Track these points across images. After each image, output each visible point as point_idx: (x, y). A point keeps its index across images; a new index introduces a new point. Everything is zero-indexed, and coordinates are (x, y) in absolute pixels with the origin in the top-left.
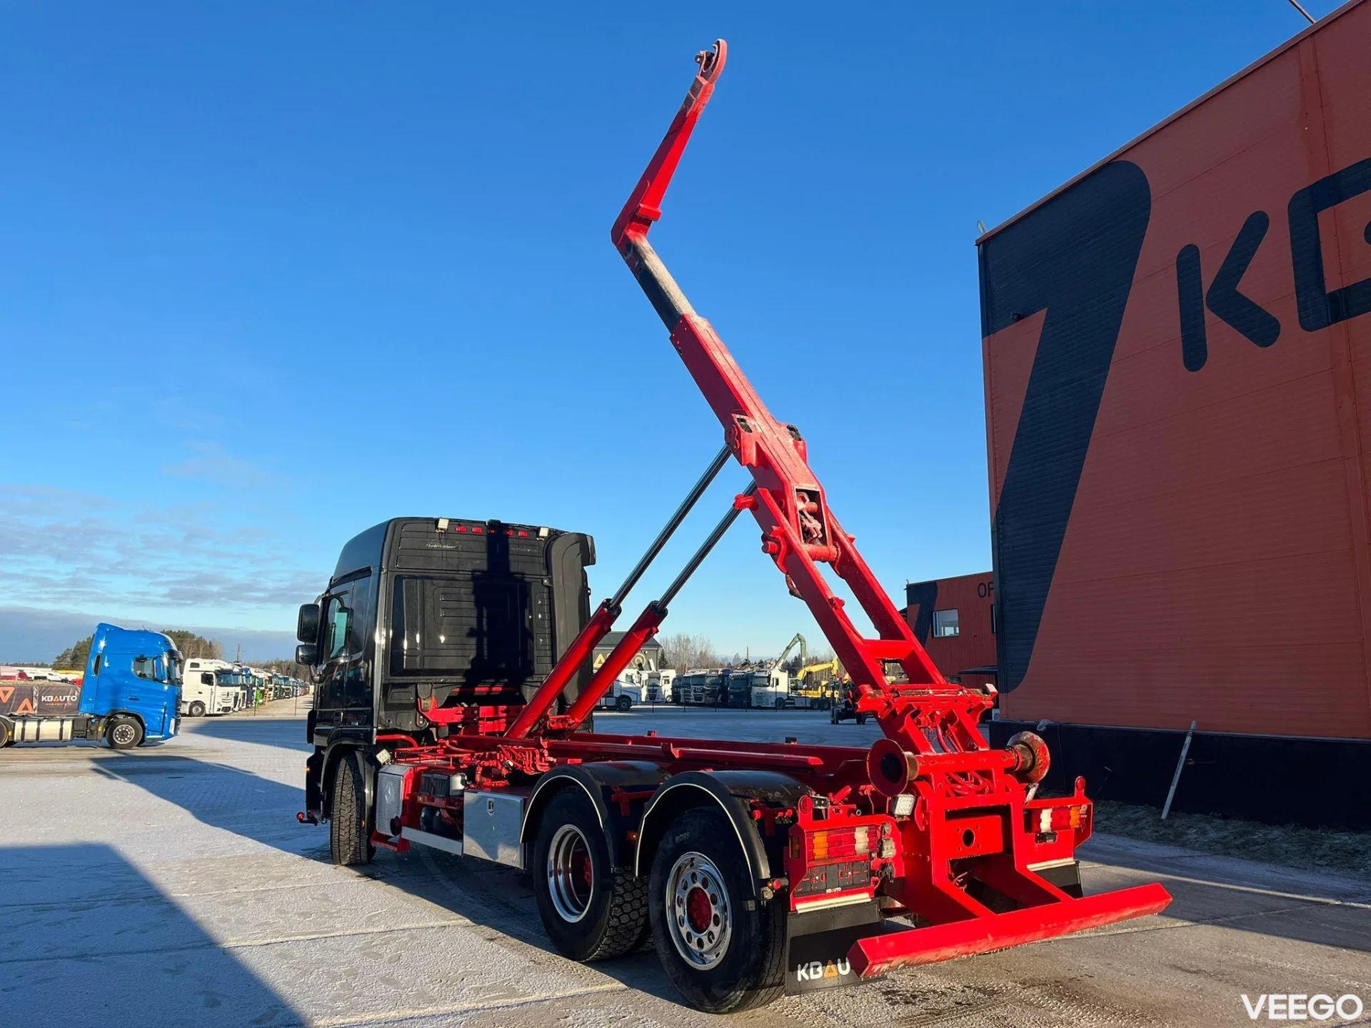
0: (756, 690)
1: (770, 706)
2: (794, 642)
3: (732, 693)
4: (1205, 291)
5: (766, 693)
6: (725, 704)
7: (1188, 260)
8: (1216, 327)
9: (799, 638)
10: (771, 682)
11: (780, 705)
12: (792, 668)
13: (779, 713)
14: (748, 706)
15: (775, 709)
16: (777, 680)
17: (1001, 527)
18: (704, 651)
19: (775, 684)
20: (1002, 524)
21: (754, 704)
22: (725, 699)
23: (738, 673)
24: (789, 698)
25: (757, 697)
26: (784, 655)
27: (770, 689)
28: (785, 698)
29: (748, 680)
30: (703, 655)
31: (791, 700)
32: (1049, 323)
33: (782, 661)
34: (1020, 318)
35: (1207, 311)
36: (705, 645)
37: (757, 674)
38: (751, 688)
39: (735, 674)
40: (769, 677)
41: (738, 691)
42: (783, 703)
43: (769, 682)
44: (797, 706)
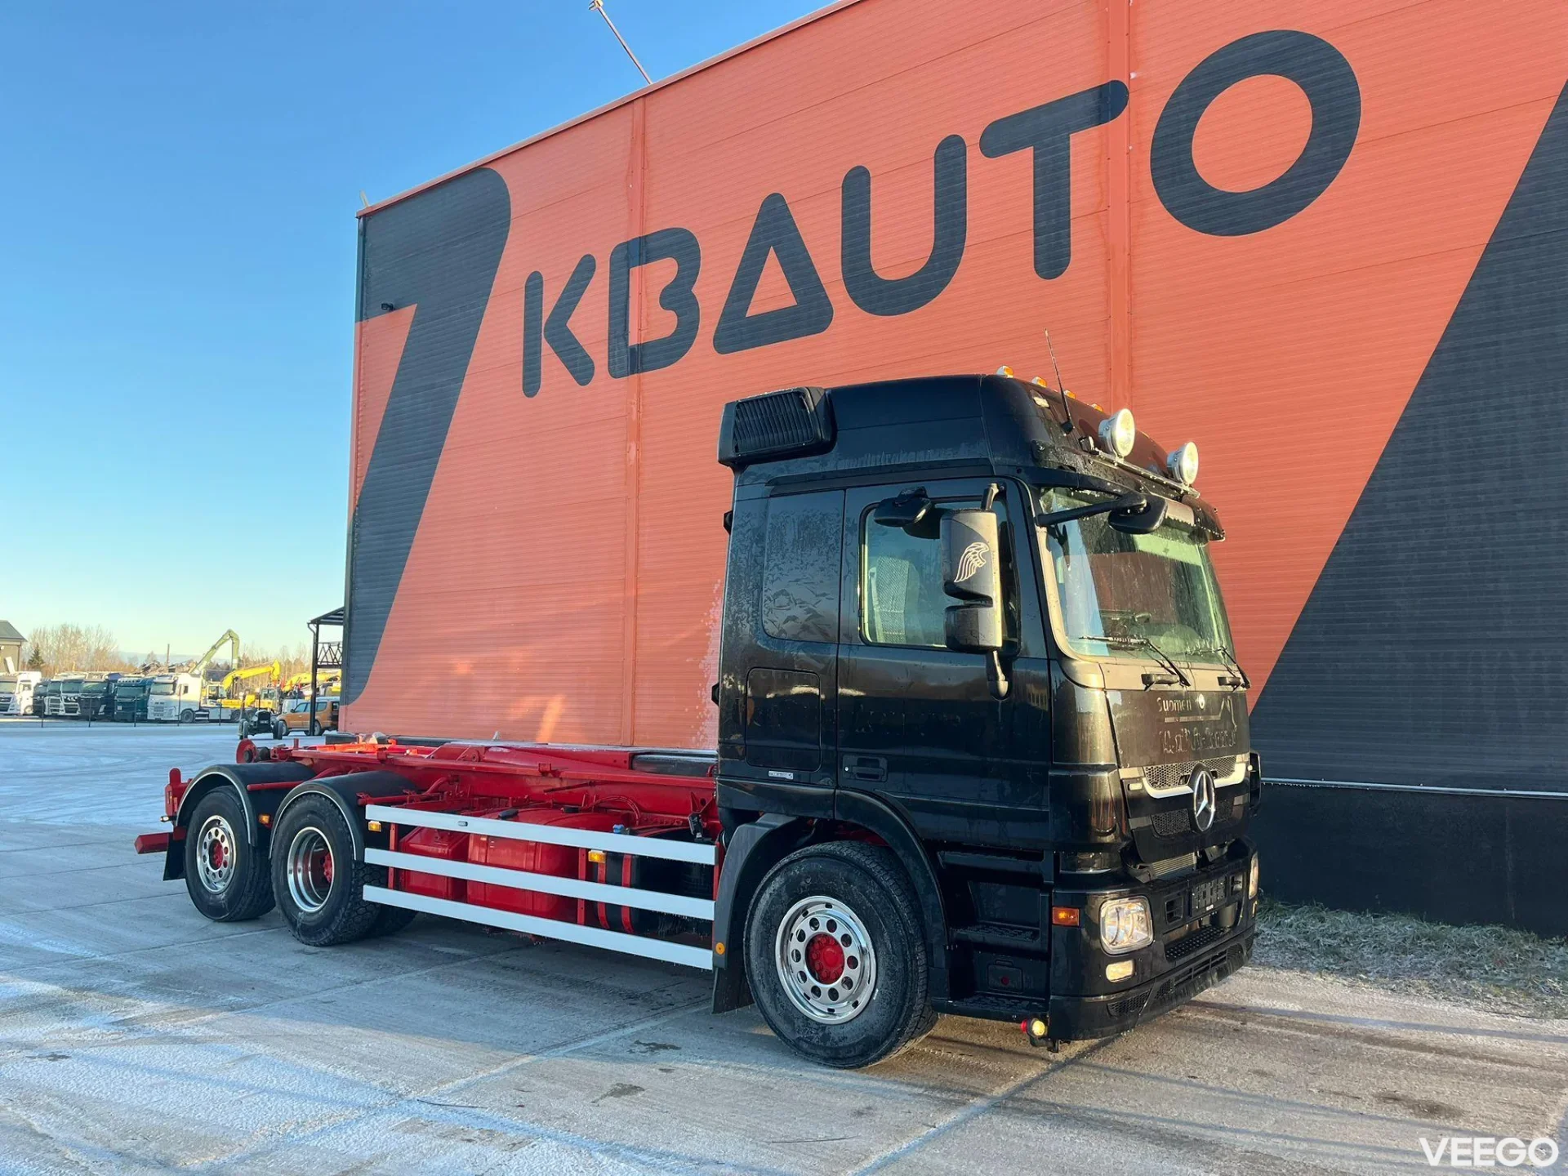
0: (154, 699)
1: (173, 719)
2: (222, 641)
3: (121, 703)
4: (544, 321)
5: (170, 702)
6: (110, 716)
7: (534, 285)
8: (549, 359)
9: (230, 635)
10: (177, 690)
11: (188, 717)
12: (215, 674)
13: (183, 727)
14: (144, 719)
15: (178, 722)
16: (186, 688)
17: (357, 529)
18: (101, 648)
19: (182, 692)
20: (358, 526)
21: (150, 716)
22: (109, 710)
23: (130, 677)
24: (201, 709)
25: (156, 708)
26: (208, 656)
27: (175, 697)
28: (196, 708)
29: (144, 687)
30: (101, 653)
31: (205, 711)
32: (416, 322)
33: (205, 663)
34: (391, 308)
35: (543, 339)
36: (103, 641)
37: (157, 680)
38: (148, 697)
39: (126, 679)
40: (174, 684)
41: (129, 700)
42: (192, 716)
43: (174, 689)
44: (211, 718)
